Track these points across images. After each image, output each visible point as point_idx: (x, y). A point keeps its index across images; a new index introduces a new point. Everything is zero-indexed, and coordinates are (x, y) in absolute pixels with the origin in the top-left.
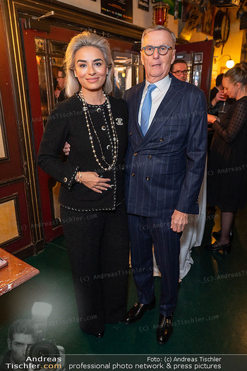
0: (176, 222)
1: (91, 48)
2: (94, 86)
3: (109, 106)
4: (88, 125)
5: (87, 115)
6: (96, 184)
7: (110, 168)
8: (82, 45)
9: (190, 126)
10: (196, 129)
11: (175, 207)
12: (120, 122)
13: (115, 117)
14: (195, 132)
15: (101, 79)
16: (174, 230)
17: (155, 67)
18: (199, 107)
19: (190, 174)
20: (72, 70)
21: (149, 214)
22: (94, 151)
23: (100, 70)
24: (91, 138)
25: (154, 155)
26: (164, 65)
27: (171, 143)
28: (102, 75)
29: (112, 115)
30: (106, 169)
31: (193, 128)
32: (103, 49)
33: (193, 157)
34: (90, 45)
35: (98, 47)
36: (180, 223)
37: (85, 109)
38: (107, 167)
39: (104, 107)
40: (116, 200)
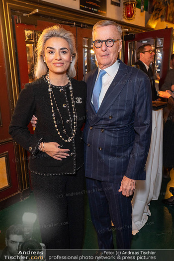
0: (124, 187)
1: (59, 39)
2: (59, 70)
3: (71, 88)
4: (52, 104)
5: (52, 95)
6: (56, 153)
7: (70, 140)
8: (52, 36)
9: (135, 105)
10: (141, 107)
11: (124, 174)
12: (79, 100)
13: (75, 96)
14: (139, 110)
15: (66, 65)
16: (124, 194)
17: (103, 57)
18: (143, 89)
19: (137, 146)
20: (42, 56)
21: (103, 179)
22: (56, 126)
23: (65, 57)
24: (54, 115)
25: (105, 129)
26: (111, 55)
27: (120, 120)
28: (67, 62)
29: (73, 95)
30: (66, 141)
31: (138, 107)
32: (69, 41)
33: (139, 132)
34: (58, 36)
35: (64, 38)
36: (128, 188)
37: (50, 90)
38: (67, 139)
39: (66, 88)
40: (76, 166)
